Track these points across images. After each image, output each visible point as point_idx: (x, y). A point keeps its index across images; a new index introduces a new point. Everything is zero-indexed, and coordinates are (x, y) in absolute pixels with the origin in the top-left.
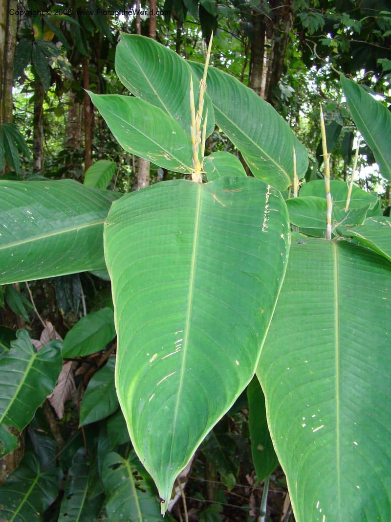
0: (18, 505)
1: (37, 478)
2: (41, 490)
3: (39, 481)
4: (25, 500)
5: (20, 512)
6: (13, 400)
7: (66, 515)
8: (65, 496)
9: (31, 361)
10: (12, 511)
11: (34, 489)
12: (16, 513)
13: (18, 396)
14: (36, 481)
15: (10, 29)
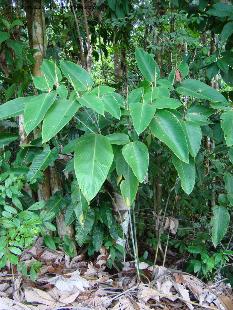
0: (53, 206)
1: (61, 199)
2: (61, 203)
3: (61, 200)
4: (55, 205)
5: (54, 208)
6: (43, 163)
7: (69, 210)
8: (69, 205)
9: (49, 153)
10: (51, 208)
11: (59, 202)
12: (52, 208)
13: (45, 162)
14: (60, 200)
15: (45, 45)
